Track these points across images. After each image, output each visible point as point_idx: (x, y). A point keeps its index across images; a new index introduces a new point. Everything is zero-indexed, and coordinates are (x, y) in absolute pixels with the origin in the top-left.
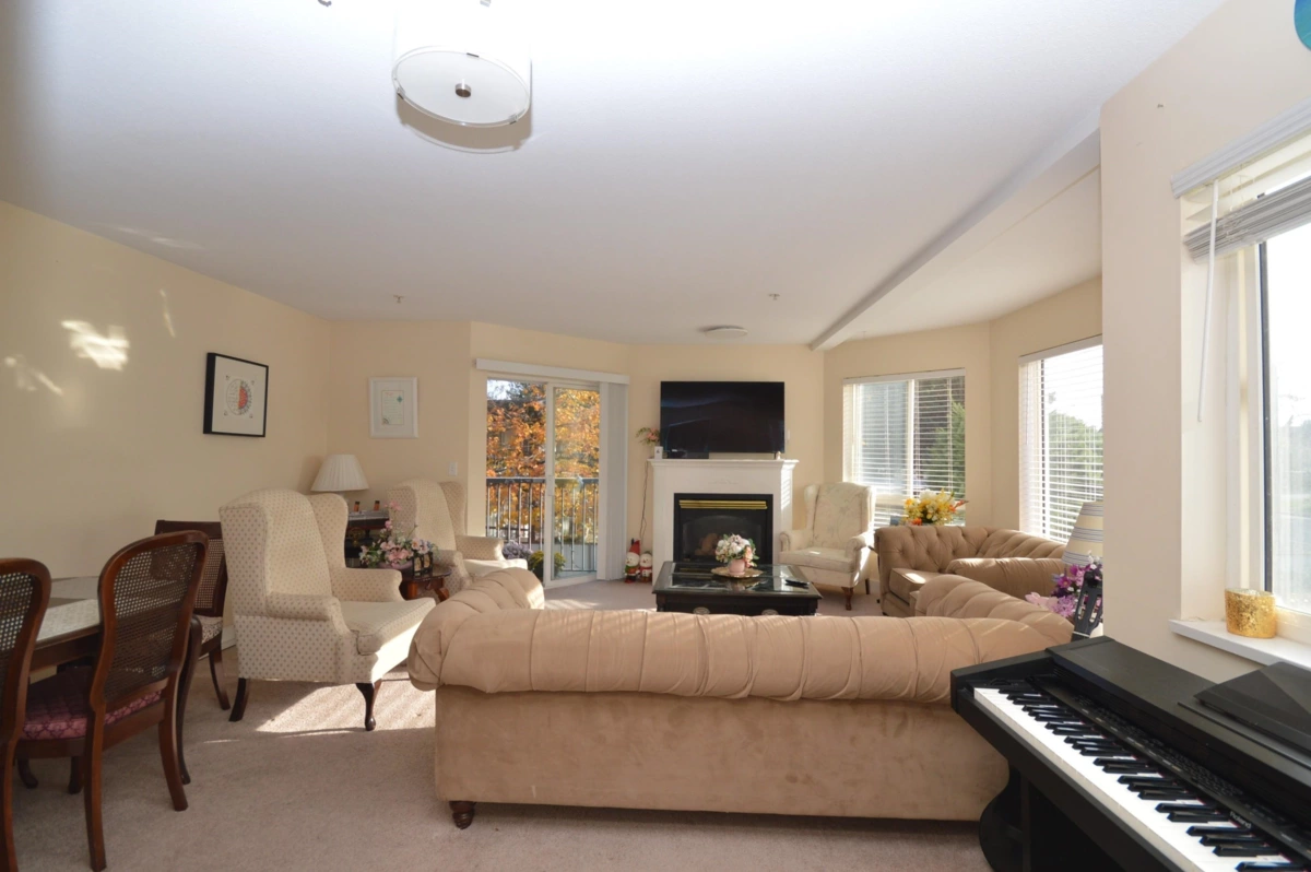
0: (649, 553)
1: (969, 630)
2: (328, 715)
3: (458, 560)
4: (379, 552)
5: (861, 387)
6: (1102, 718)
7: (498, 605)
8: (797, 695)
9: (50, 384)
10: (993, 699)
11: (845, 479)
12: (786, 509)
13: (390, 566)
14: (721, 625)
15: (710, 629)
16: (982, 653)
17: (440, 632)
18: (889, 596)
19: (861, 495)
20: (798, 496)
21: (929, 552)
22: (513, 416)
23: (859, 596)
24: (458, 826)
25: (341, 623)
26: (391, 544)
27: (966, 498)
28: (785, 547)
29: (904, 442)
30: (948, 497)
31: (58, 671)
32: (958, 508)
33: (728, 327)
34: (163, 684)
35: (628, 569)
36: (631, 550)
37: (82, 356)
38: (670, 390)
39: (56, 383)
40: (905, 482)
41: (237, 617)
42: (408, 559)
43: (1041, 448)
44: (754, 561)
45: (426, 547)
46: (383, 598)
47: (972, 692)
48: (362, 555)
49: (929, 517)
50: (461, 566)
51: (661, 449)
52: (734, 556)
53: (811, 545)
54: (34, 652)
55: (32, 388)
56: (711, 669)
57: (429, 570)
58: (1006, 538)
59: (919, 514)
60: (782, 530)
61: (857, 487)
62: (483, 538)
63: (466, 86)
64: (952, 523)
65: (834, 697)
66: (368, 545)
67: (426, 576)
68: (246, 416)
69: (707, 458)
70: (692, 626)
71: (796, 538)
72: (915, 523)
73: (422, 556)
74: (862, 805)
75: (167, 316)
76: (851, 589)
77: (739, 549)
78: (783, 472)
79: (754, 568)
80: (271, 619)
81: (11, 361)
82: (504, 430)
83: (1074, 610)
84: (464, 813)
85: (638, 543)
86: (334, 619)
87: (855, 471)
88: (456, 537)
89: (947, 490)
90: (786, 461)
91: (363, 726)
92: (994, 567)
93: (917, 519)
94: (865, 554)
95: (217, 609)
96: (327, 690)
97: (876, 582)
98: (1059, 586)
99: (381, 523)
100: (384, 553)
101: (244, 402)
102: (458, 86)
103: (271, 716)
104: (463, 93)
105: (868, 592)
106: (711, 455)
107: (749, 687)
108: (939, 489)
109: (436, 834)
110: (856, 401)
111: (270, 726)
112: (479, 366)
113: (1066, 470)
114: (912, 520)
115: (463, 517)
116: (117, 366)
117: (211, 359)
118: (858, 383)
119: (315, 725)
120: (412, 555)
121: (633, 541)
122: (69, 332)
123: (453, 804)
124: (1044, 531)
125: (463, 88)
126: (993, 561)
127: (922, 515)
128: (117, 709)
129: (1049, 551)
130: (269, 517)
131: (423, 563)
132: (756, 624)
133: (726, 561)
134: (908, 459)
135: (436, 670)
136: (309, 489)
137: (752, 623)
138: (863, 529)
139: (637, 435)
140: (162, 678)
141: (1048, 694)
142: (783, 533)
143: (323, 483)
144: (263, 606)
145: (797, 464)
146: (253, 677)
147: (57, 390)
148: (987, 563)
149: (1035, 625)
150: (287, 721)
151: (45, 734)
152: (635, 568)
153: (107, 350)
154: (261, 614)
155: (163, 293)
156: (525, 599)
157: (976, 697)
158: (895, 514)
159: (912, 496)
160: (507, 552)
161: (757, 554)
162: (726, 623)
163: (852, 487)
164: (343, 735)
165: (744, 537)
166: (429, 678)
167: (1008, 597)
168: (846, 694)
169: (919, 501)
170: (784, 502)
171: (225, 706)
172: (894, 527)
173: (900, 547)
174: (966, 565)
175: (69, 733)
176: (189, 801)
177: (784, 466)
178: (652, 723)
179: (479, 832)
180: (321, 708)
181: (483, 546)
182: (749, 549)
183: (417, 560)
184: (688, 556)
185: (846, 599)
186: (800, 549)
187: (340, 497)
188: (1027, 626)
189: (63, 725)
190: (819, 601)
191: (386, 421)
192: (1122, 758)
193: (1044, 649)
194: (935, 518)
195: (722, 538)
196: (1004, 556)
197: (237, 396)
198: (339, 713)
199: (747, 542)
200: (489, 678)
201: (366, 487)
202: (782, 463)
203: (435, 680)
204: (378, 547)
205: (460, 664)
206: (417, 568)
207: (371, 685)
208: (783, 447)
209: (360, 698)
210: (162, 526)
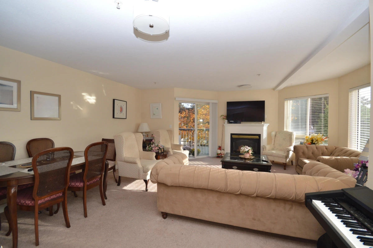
0: (224, 150)
1: (316, 180)
2: (138, 187)
3: (170, 150)
4: (151, 147)
5: (291, 101)
6: (358, 215)
7: (174, 163)
8: (255, 195)
9: (80, 108)
10: (319, 204)
11: (285, 130)
12: (265, 138)
13: (153, 151)
14: (232, 173)
15: (229, 174)
16: (320, 188)
17: (157, 169)
18: (298, 166)
19: (290, 135)
20: (269, 135)
21: (313, 153)
22: (190, 112)
23: (288, 166)
24: (163, 218)
25: (140, 165)
26: (154, 145)
27: (328, 137)
28: (264, 149)
29: (306, 118)
30: (321, 136)
31: (82, 171)
32: (325, 140)
33: (246, 85)
34: (100, 176)
35: (218, 154)
36: (219, 149)
37: (86, 101)
38: (229, 104)
39: (81, 108)
40: (306, 131)
41: (118, 162)
42: (158, 150)
43: (357, 120)
44: (252, 154)
45: (162, 147)
46: (151, 159)
47: (312, 201)
48: (147, 148)
49: (314, 142)
50: (171, 152)
51: (227, 121)
52: (246, 152)
53: (273, 149)
54: (71, 168)
55: (76, 109)
56: (228, 185)
57: (163, 152)
58: (342, 150)
59: (310, 141)
60: (264, 144)
61: (289, 132)
62: (178, 145)
63: (152, 24)
64: (323, 144)
65: (267, 197)
66: (148, 146)
67: (162, 154)
68: (122, 114)
69: (240, 123)
70: (223, 172)
71: (268, 147)
72: (309, 144)
73: (161, 149)
74: (277, 230)
75: (104, 91)
76: (286, 163)
77: (247, 150)
78: (264, 127)
79: (252, 156)
80: (125, 163)
81: (72, 103)
82: (188, 116)
83: (357, 176)
84: (165, 215)
85: (221, 147)
86: (138, 164)
87: (289, 127)
88: (171, 144)
89: (321, 134)
90: (265, 124)
91: (145, 190)
92: (334, 159)
93: (309, 143)
94: (291, 153)
95: (114, 159)
96: (139, 180)
97: (294, 161)
98: (356, 167)
99: (151, 140)
100: (152, 148)
101: (121, 110)
102: (150, 24)
103: (126, 185)
104: (151, 27)
105: (292, 164)
106: (242, 122)
107: (240, 191)
108: (318, 133)
109: (158, 219)
110: (289, 106)
111: (125, 188)
112: (176, 100)
113: (366, 127)
114: (307, 143)
115: (173, 139)
116: (94, 103)
117: (114, 100)
118: (290, 100)
119: (135, 189)
120: (159, 148)
121: (219, 146)
122: (83, 96)
123: (162, 213)
124: (357, 148)
125: (151, 25)
126: (334, 158)
127: (311, 142)
128: (90, 181)
129: (357, 155)
130: (124, 138)
131: (161, 151)
132: (243, 173)
133: (243, 153)
134: (307, 124)
135: (156, 179)
136: (136, 131)
137: (242, 173)
138: (291, 145)
139: (220, 117)
140: (100, 175)
141: (340, 204)
142: (264, 146)
143: (140, 130)
144: (123, 160)
145: (269, 125)
146: (122, 176)
147: (81, 109)
148: (331, 158)
149: (342, 180)
150: (129, 187)
151: (75, 186)
152: (220, 154)
153: (91, 99)
154: (123, 161)
155: (103, 85)
156: (182, 161)
157: (313, 203)
158: (302, 141)
159: (308, 135)
160: (185, 148)
161: (253, 151)
162: (234, 172)
163: (287, 132)
164: (141, 192)
165: (249, 147)
166: (155, 180)
167: (335, 170)
168: (271, 196)
169: (310, 137)
170: (264, 136)
171: (116, 182)
172: (301, 145)
173: (302, 152)
174: (323, 159)
175: (80, 186)
176: (106, 203)
177: (264, 126)
178: (212, 198)
179: (168, 220)
180: (137, 185)
181: (178, 147)
182: (250, 150)
183: (160, 150)
184: (235, 151)
185: (284, 167)
186: (269, 150)
187: (141, 134)
188: (339, 181)
189: (79, 184)
190: (272, 167)
191: (154, 114)
192: (361, 230)
193: (341, 189)
194: (316, 143)
195: (242, 147)
196: (338, 156)
197: (120, 109)
198: (140, 186)
199: (250, 148)
200: (169, 182)
201: (150, 131)
202: (264, 125)
203: (156, 181)
204: (151, 146)
205: (162, 178)
206: (160, 152)
207: (146, 180)
208: (264, 120)
209: (144, 184)
210: (103, 140)
